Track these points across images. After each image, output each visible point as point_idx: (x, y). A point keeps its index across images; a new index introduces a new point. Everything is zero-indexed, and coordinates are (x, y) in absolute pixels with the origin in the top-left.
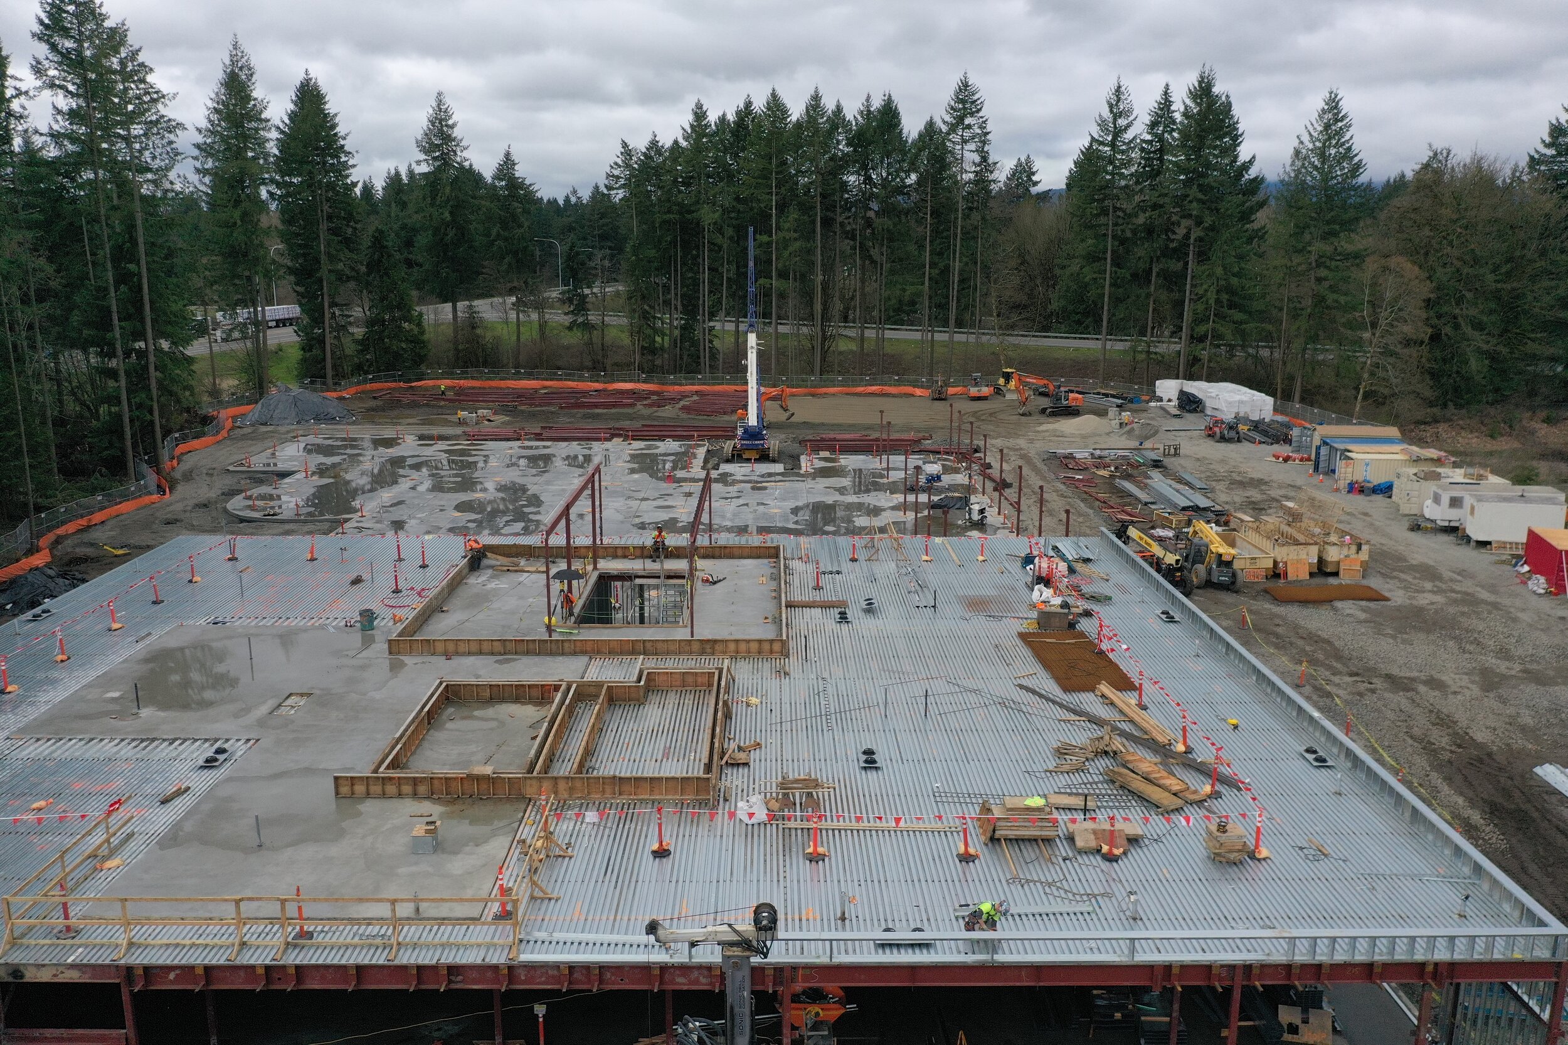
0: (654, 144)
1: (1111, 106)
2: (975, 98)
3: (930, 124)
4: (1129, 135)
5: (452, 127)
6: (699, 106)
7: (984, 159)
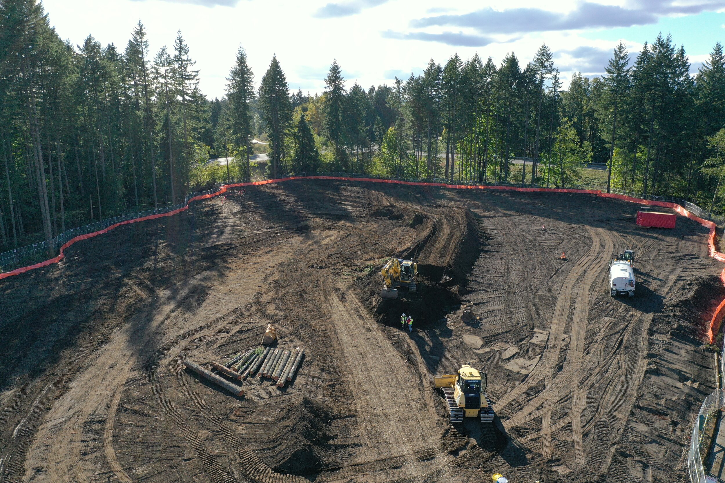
0: (412, 78)
1: (616, 54)
2: (549, 52)
3: (529, 65)
4: (626, 68)
5: (339, 72)
6: (432, 61)
7: (557, 81)
